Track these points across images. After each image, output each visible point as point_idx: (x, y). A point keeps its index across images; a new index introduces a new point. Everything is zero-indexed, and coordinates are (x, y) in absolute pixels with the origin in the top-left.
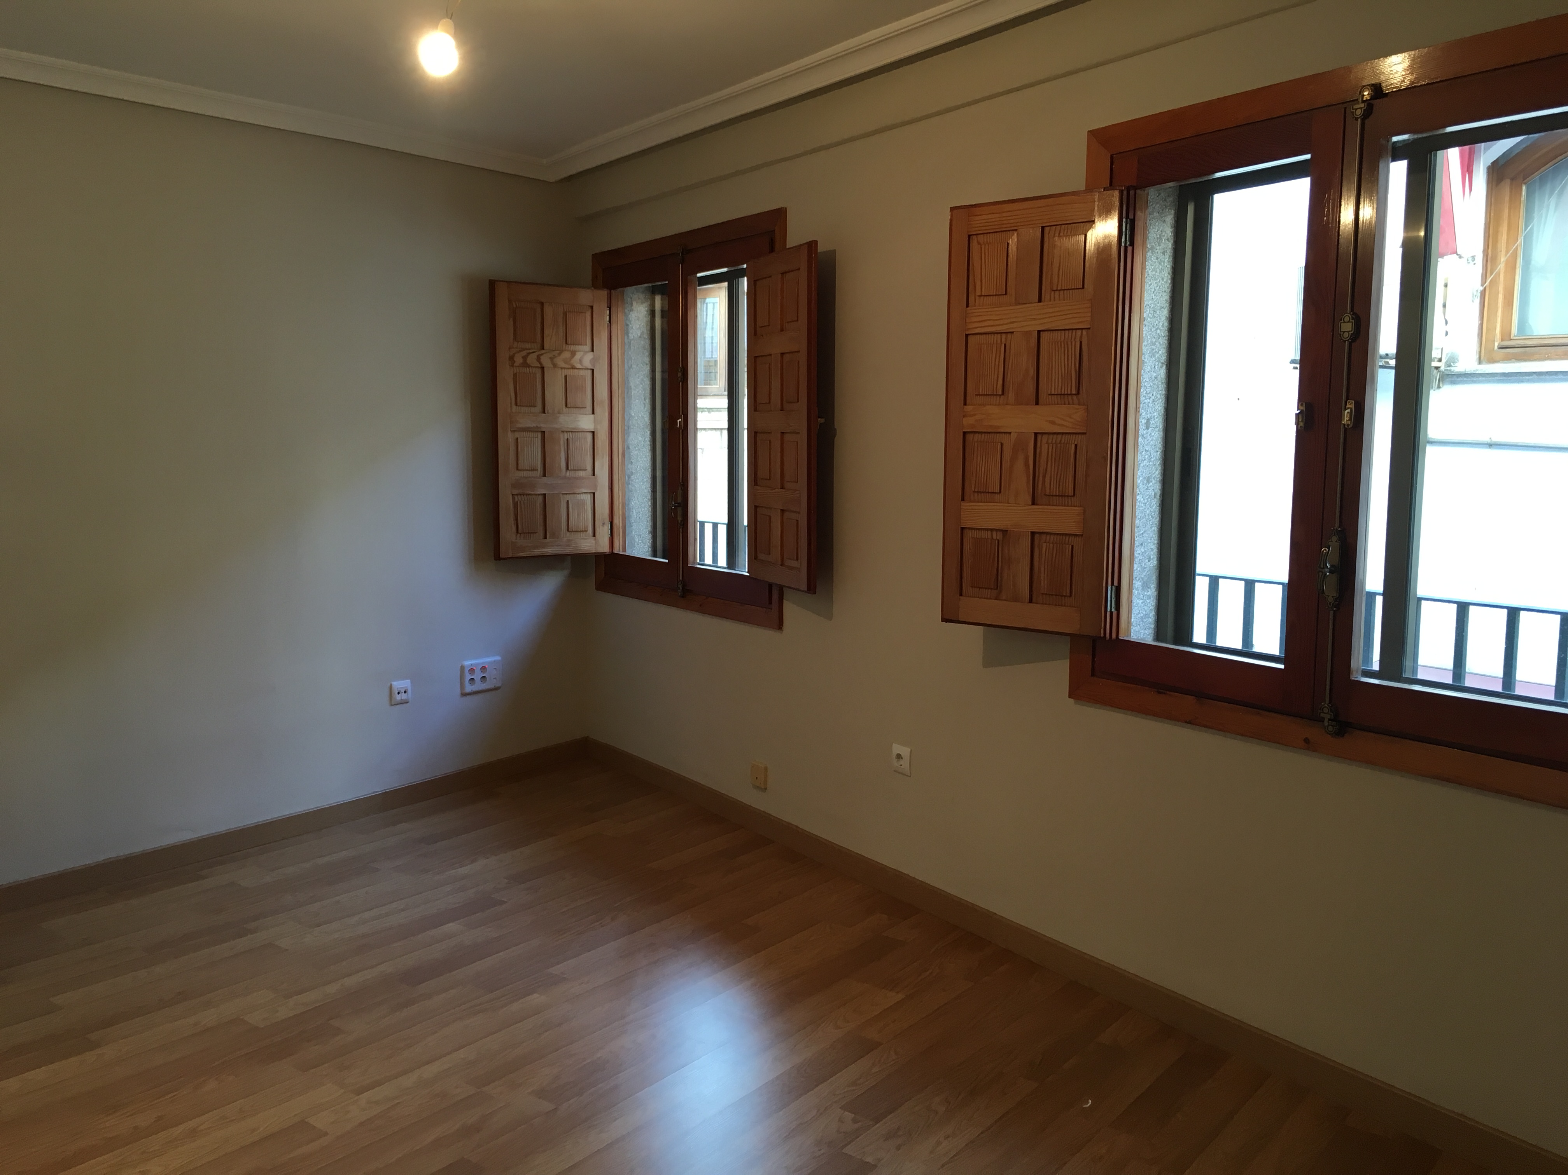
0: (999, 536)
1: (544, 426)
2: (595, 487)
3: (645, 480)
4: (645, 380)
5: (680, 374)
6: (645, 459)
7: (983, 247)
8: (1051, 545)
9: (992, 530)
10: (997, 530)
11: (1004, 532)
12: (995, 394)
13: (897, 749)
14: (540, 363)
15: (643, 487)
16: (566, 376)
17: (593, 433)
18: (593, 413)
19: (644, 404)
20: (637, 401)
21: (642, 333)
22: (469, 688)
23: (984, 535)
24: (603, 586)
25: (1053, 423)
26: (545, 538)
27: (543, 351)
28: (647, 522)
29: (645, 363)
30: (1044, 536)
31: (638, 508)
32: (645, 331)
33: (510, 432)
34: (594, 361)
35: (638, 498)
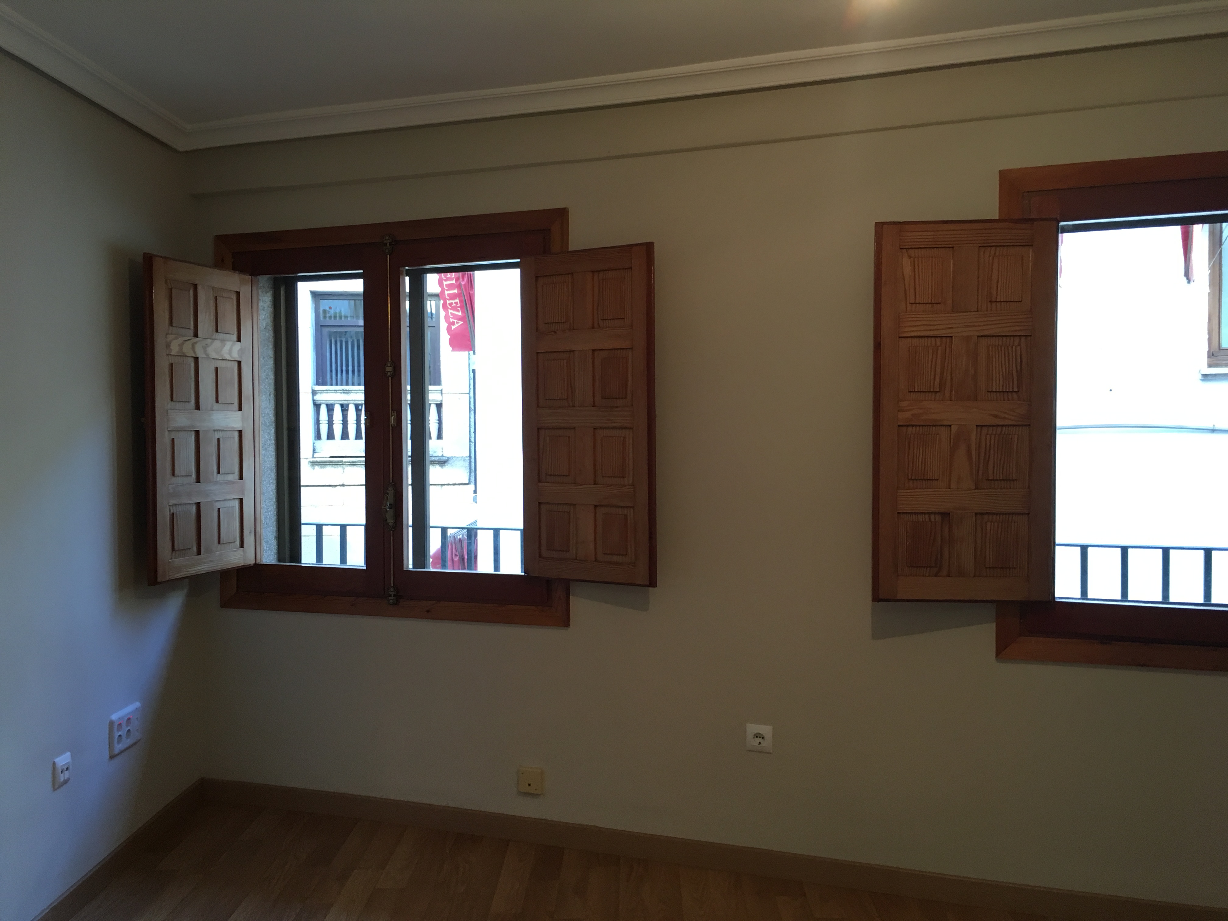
0: (938, 518)
2: (243, 492)
5: (389, 369)
8: (996, 524)
11: (945, 515)
12: (932, 390)
13: (752, 728)
14: (194, 352)
15: (270, 489)
16: (217, 369)
17: (240, 432)
18: (240, 409)
22: (118, 747)
23: (921, 518)
25: (996, 416)
26: (200, 554)
27: (197, 339)
30: (986, 517)
33: (167, 431)
34: (241, 351)
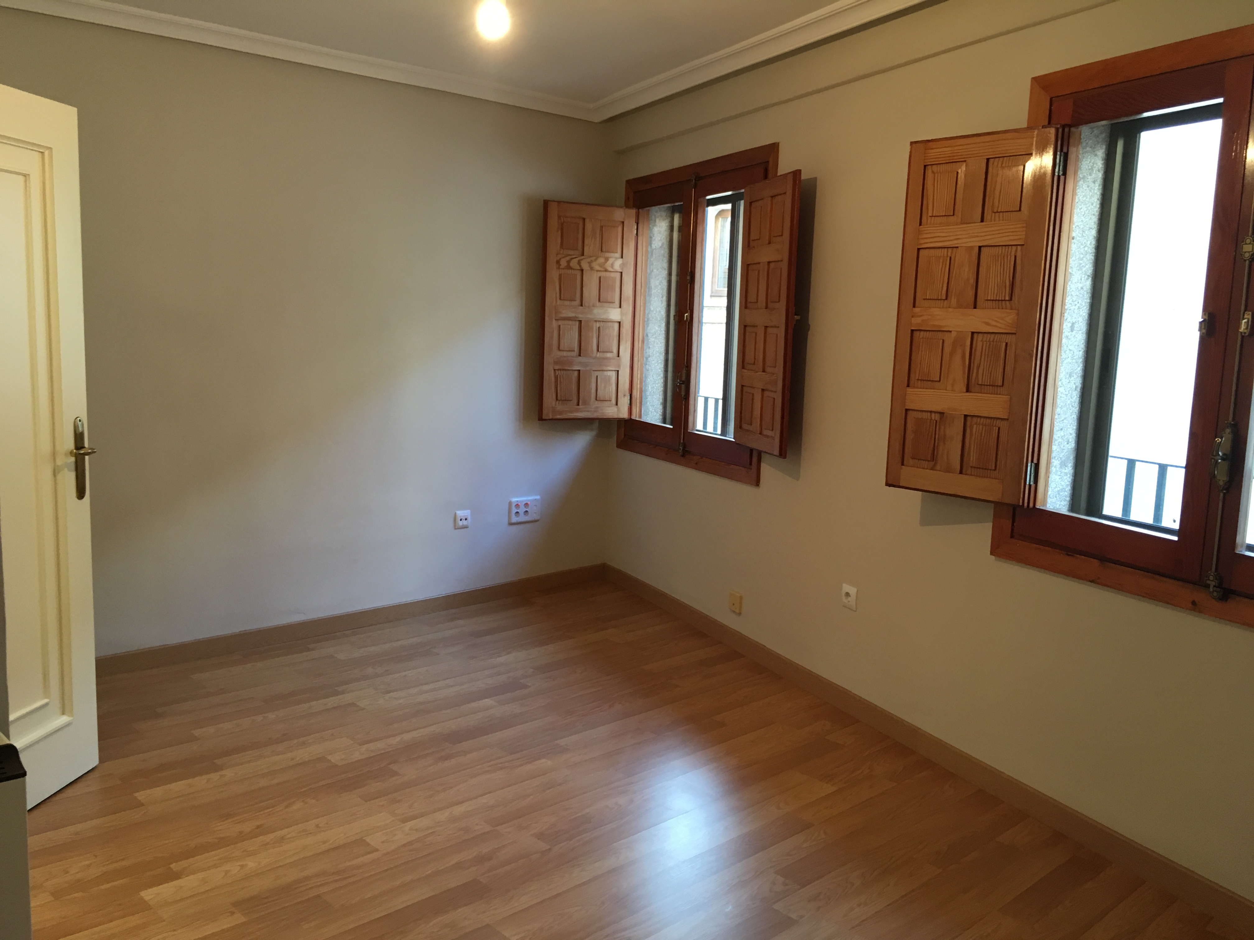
0: (937, 417)
1: (581, 316)
2: (619, 366)
3: (660, 361)
4: (663, 281)
5: (688, 278)
6: (660, 345)
7: (936, 175)
8: (981, 426)
9: (931, 412)
10: (935, 412)
11: (942, 414)
12: (940, 298)
13: (846, 588)
14: (580, 266)
15: (658, 367)
16: (600, 278)
17: (620, 323)
18: (620, 307)
19: (662, 301)
20: (656, 298)
21: (663, 244)
22: (514, 519)
23: (926, 416)
24: (622, 445)
25: (987, 324)
26: (578, 405)
27: (583, 257)
28: (660, 395)
29: (663, 267)
30: (975, 419)
31: (653, 384)
32: (665, 243)
33: (554, 320)
34: (623, 265)
35: (653, 376)
